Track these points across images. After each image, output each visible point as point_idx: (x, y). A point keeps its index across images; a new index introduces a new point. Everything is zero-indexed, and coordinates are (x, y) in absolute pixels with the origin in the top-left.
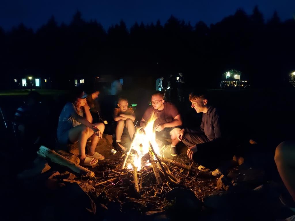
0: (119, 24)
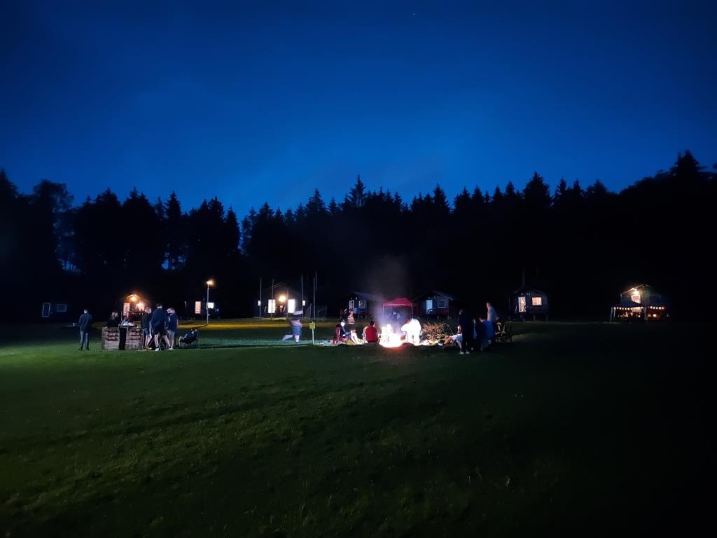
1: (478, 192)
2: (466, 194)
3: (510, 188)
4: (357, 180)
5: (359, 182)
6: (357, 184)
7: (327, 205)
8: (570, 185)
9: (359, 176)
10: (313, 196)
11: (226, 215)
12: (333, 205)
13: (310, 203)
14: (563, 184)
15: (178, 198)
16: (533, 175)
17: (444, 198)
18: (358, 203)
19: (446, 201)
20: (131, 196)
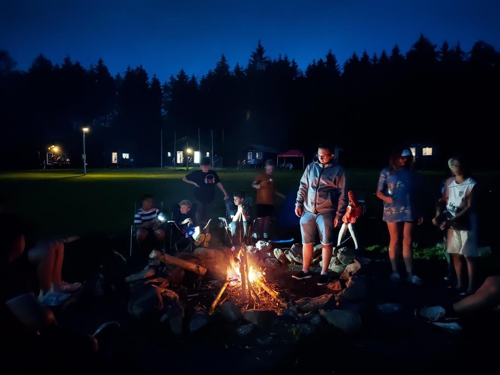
0: (325, 60)
1: (365, 56)
2: (355, 57)
3: (396, 50)
4: (257, 44)
5: (260, 46)
6: (258, 48)
7: (232, 69)
8: (451, 46)
9: (259, 41)
10: (220, 61)
11: (150, 81)
12: (237, 69)
13: (217, 67)
14: (445, 46)
15: (105, 64)
16: (419, 37)
17: (335, 62)
18: (259, 66)
19: (336, 65)
20: (65, 62)
